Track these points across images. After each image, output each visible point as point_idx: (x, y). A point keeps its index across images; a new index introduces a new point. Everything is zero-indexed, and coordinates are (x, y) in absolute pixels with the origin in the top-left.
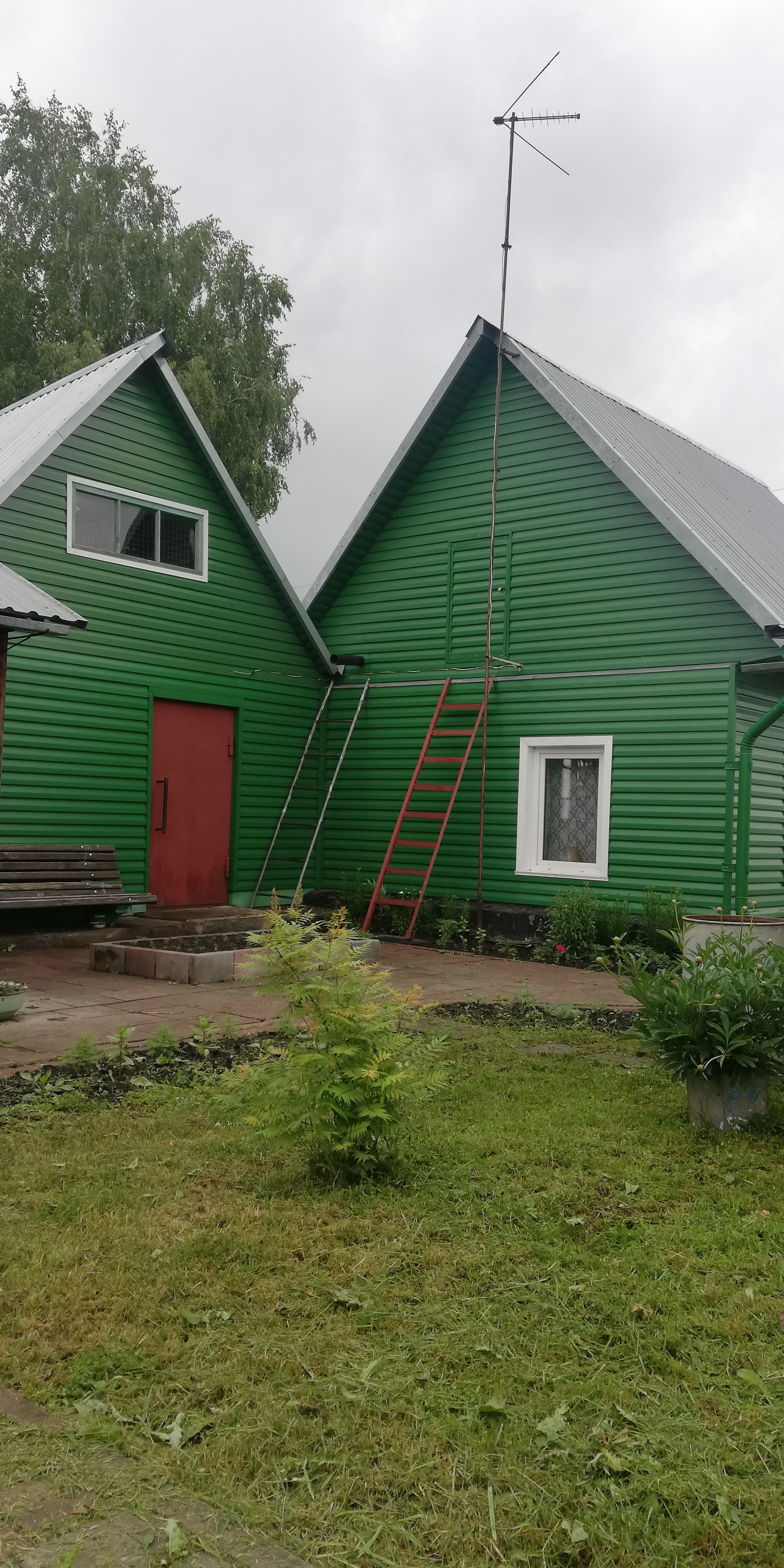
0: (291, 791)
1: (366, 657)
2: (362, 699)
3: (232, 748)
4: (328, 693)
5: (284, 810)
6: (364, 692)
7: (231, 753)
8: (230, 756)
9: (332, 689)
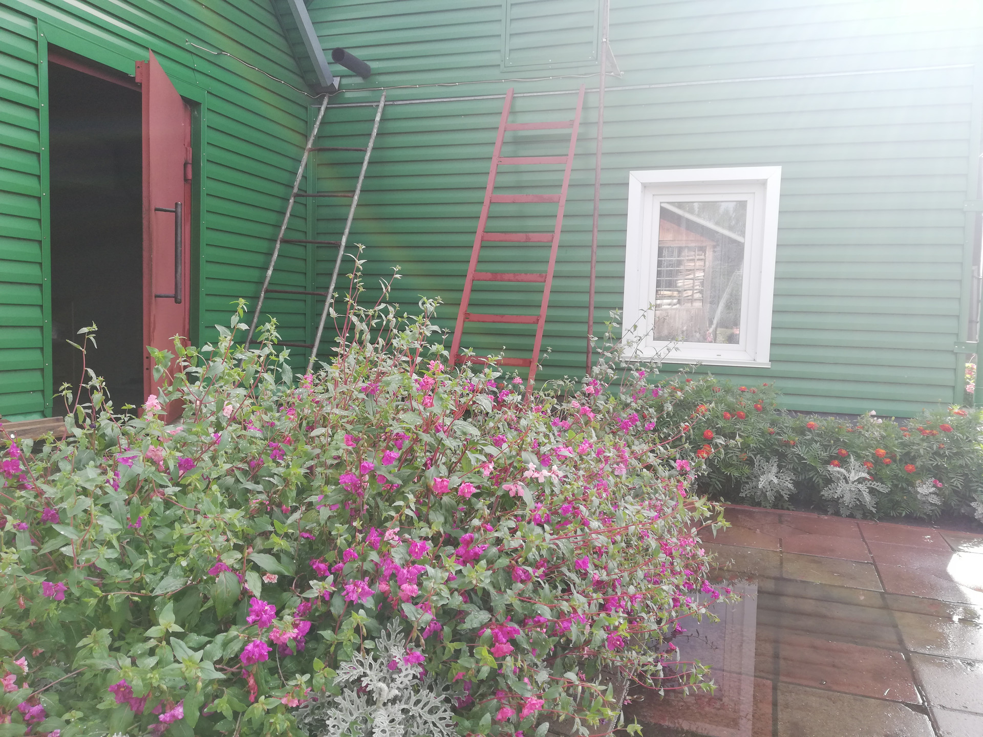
0: (278, 246)
1: (373, 65)
2: (378, 118)
3: (189, 168)
4: (322, 112)
5: (270, 272)
6: (380, 110)
7: (190, 176)
8: (186, 180)
9: (327, 108)
